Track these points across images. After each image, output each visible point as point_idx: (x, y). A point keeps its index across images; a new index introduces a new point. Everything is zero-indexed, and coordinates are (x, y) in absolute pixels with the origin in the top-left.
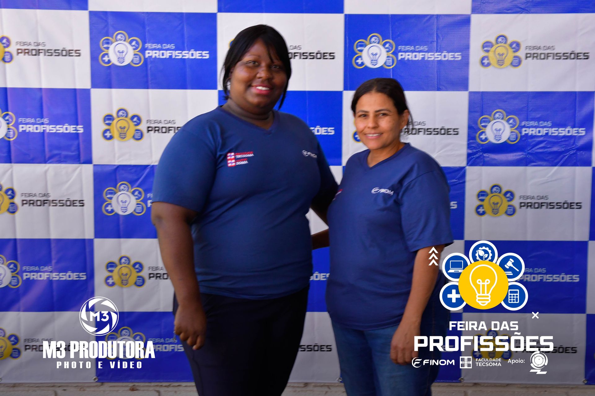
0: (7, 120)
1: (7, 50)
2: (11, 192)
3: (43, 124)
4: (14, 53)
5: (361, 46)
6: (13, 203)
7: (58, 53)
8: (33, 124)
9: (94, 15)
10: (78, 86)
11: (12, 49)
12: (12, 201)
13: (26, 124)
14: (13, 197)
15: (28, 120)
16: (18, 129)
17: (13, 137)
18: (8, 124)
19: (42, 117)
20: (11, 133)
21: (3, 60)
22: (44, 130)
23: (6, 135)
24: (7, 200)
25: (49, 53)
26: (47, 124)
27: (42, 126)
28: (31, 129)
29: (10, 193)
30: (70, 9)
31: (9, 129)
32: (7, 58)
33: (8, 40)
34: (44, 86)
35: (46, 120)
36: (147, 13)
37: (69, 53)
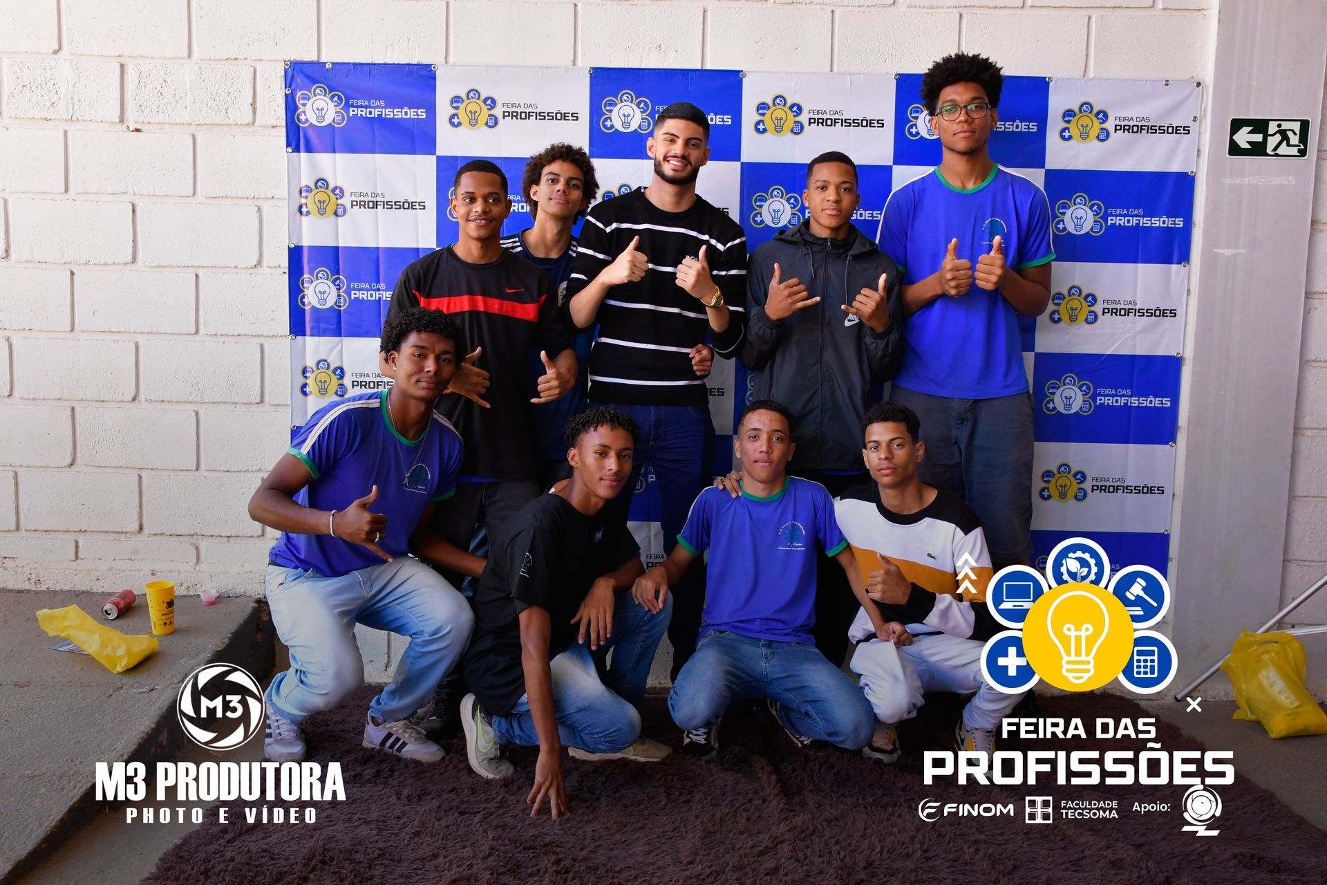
0: (339, 285)
1: (340, 202)
2: (340, 372)
3: (379, 290)
4: (348, 206)
5: (761, 200)
6: (342, 385)
7: (399, 205)
8: (367, 290)
9: (441, 160)
10: (421, 246)
11: (346, 201)
12: (340, 382)
13: (359, 290)
14: (342, 377)
15: (362, 285)
16: (350, 296)
17: (344, 305)
18: (337, 289)
19: (378, 282)
20: (342, 300)
21: (336, 214)
22: (379, 298)
23: (336, 303)
24: (335, 381)
25: (388, 205)
26: (383, 290)
27: (377, 293)
28: (364, 295)
29: (338, 372)
30: (413, 152)
31: (339, 295)
32: (340, 211)
33: (342, 191)
34: (382, 244)
35: (382, 286)
36: (505, 158)
37: (411, 206)
